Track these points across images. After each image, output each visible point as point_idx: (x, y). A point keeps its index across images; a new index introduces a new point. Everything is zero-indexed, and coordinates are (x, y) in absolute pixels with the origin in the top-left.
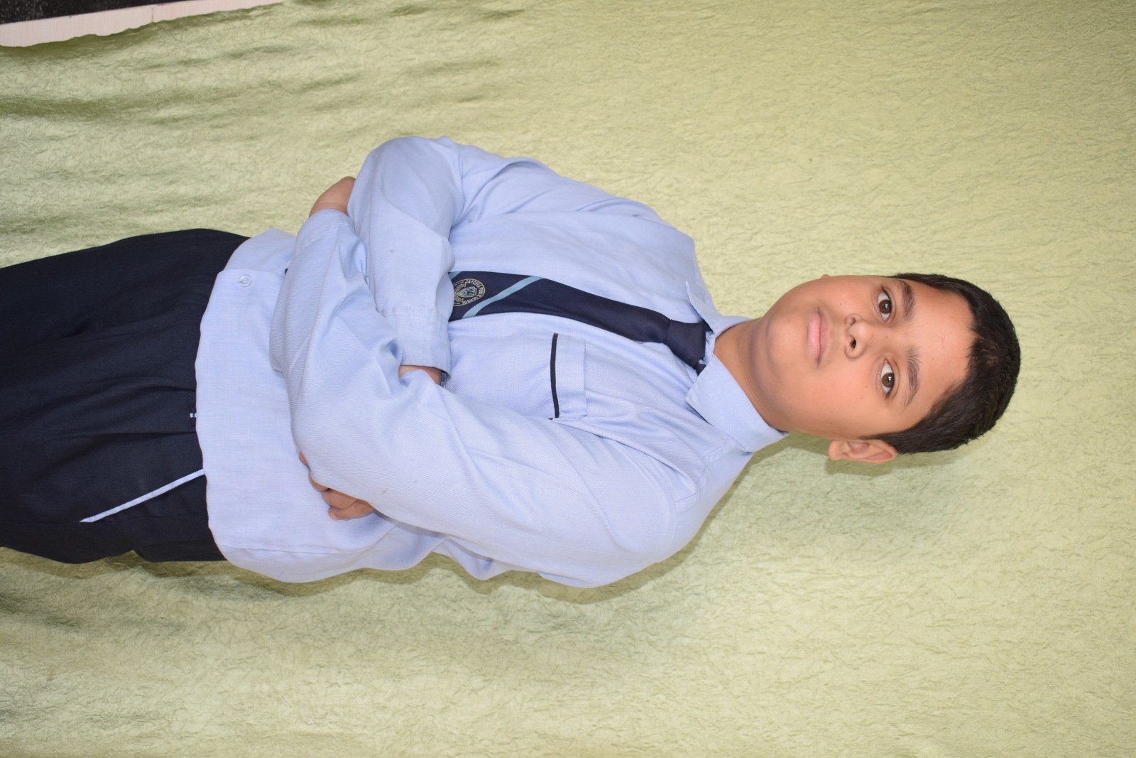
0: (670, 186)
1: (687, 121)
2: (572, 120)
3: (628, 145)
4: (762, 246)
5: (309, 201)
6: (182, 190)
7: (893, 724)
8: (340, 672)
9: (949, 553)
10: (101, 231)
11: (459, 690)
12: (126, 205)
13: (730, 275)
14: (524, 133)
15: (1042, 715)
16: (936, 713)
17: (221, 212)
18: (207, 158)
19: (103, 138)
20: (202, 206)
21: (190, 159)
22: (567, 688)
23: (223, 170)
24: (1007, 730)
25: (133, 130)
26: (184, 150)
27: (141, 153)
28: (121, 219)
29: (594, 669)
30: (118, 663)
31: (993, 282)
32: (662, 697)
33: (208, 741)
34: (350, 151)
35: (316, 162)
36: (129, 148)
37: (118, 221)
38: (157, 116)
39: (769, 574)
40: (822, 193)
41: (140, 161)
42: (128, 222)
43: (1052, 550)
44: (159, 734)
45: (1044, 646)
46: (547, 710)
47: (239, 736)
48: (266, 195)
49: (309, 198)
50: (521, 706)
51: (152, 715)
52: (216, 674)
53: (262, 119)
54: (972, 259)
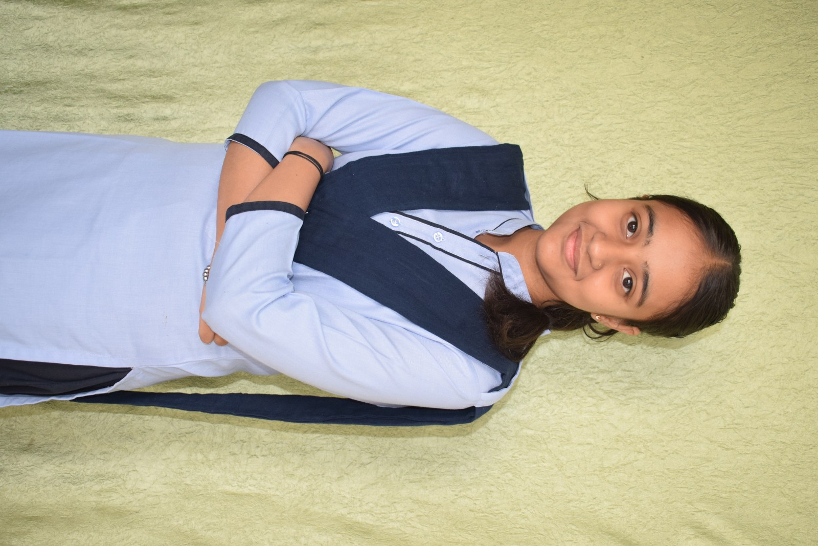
0: (529, 74)
1: (545, 23)
2: (453, 18)
3: (497, 40)
4: (601, 124)
5: (241, 75)
6: (139, 63)
7: (690, 503)
8: (258, 447)
9: (739, 372)
10: (76, 95)
11: (351, 463)
12: (95, 74)
13: (575, 146)
14: (414, 27)
15: (807, 500)
16: (724, 495)
17: (171, 82)
18: (159, 38)
19: (77, 19)
20: (155, 77)
21: (147, 38)
22: (436, 465)
23: (172, 48)
24: (779, 511)
25: (101, 14)
26: (142, 31)
27: (107, 32)
28: (92, 85)
29: (458, 451)
30: (85, 433)
31: (783, 160)
32: (510, 475)
33: (154, 496)
34: (274, 37)
35: (247, 45)
36: (98, 28)
37: (89, 87)
38: (121, 3)
39: (597, 383)
40: (651, 84)
41: (106, 39)
42: (97, 87)
44: (116, 490)
45: (811, 447)
46: (420, 481)
47: (178, 493)
48: (206, 70)
49: (241, 73)
50: (400, 478)
51: (110, 475)
52: (161, 444)
53: (205, 9)
54: (767, 141)
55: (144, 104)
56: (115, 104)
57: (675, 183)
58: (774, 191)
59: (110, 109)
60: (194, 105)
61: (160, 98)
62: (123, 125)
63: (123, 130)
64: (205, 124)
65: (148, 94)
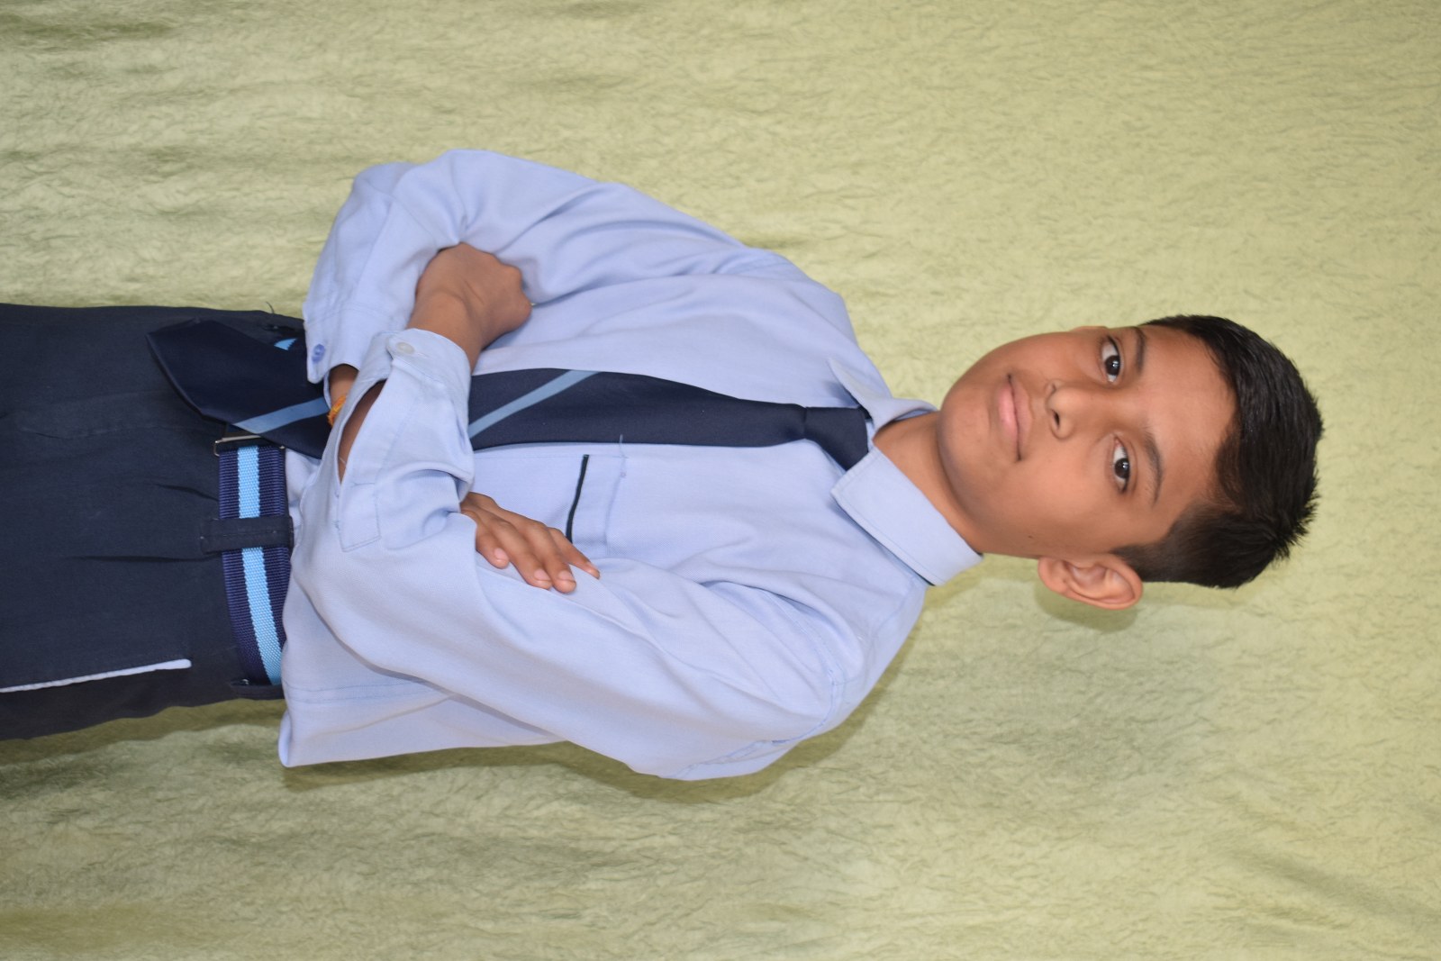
4: (997, 47)
13: (952, 89)
15: (1409, 695)
24: (1361, 718)
31: (1330, 95)
43: (1418, 467)
45: (1410, 599)
54: (1299, 63)
55: (105, 43)
56: (43, 43)
57: (1138, 145)
58: (1314, 150)
59: (34, 55)
60: (209, 42)
61: (137, 30)
62: (62, 85)
63: (63, 94)
64: (234, 77)
65: (112, 21)
